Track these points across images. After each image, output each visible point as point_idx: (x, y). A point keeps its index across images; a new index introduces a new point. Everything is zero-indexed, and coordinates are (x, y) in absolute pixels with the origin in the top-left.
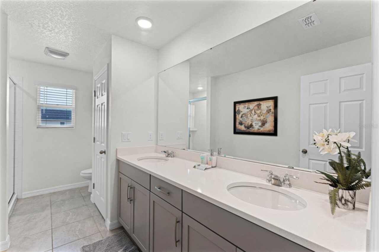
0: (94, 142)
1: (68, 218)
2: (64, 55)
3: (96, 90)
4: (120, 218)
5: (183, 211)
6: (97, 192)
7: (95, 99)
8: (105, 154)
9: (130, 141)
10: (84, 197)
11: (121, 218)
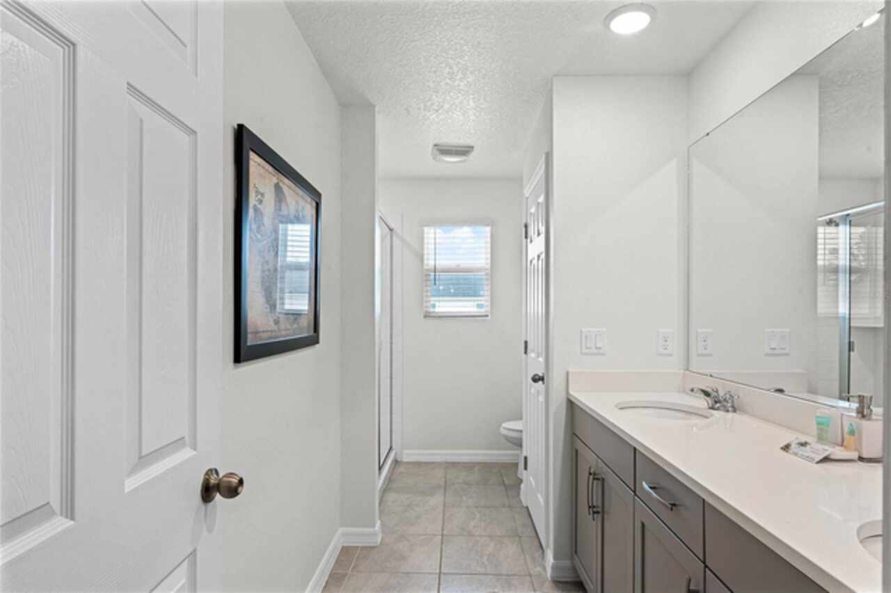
0: (526, 352)
1: (472, 523)
2: (464, 151)
3: (529, 221)
4: (576, 557)
5: (708, 564)
6: (531, 479)
7: (527, 242)
8: (544, 383)
9: (603, 354)
10: (507, 487)
11: (579, 558)
